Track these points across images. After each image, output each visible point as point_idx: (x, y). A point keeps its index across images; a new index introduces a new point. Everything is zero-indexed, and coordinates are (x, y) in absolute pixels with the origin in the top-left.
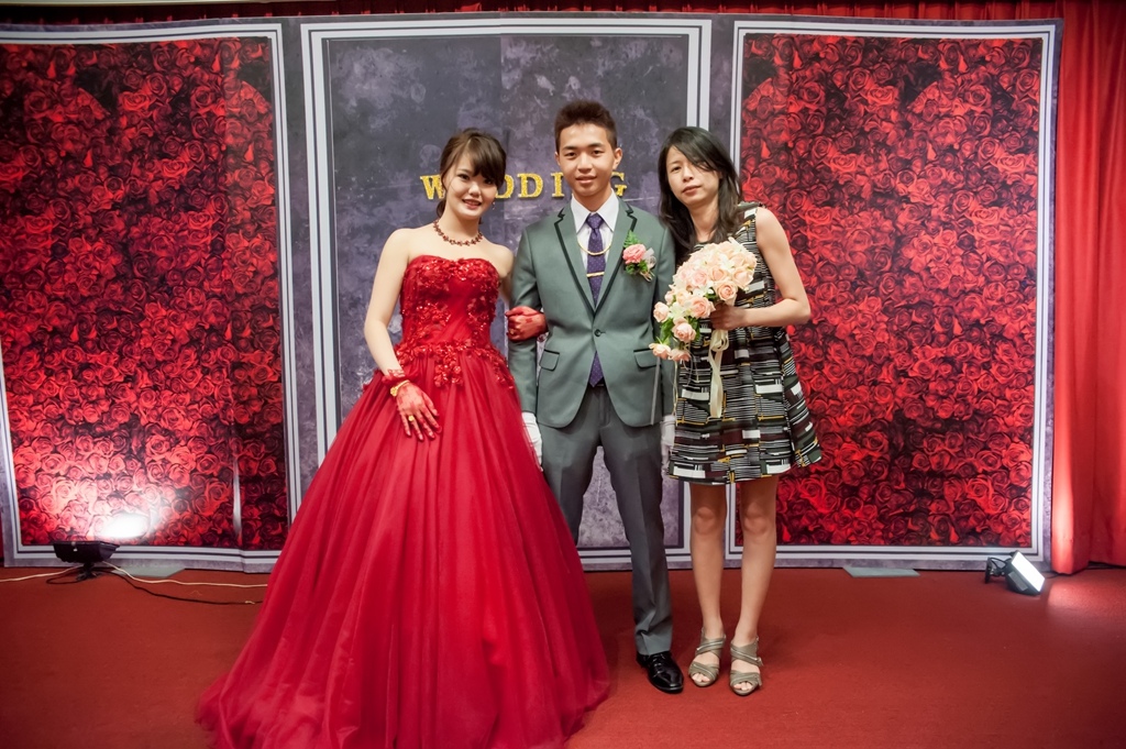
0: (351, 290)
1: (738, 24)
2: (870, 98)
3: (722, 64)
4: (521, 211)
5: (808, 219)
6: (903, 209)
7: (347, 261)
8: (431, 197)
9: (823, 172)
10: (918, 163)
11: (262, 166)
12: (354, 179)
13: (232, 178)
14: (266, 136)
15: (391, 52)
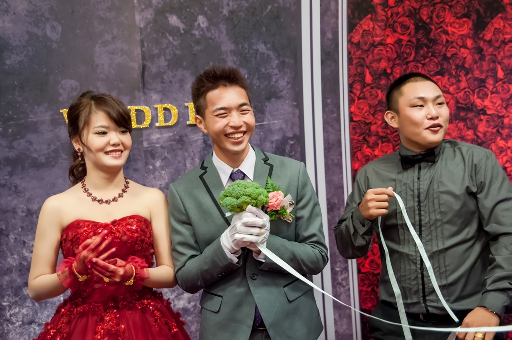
2: (450, 29)
3: (330, 3)
4: (159, 139)
6: (481, 120)
10: (491, 81)
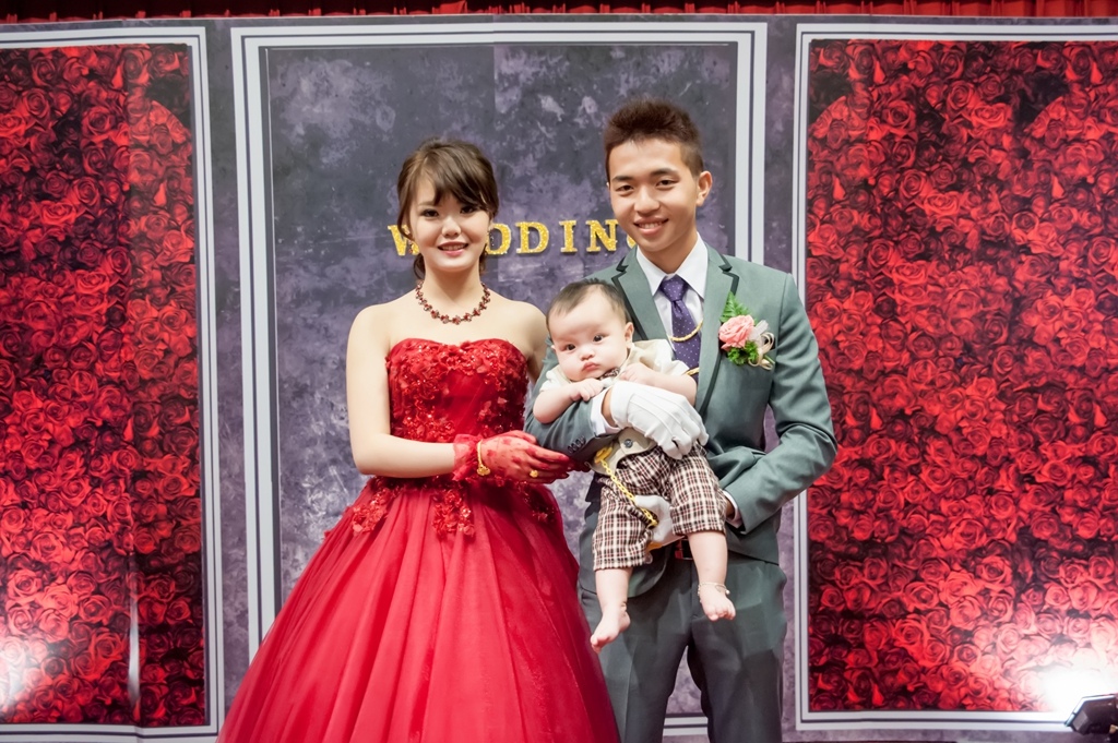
0: (295, 375)
1: (801, 27)
2: (975, 120)
3: (781, 79)
4: (520, 271)
5: (895, 277)
6: (1021, 262)
7: (290, 337)
8: (401, 251)
9: (915, 215)
10: (1040, 203)
11: (178, 211)
12: (299, 229)
13: (136, 226)
14: (183, 172)
15: (350, 65)
